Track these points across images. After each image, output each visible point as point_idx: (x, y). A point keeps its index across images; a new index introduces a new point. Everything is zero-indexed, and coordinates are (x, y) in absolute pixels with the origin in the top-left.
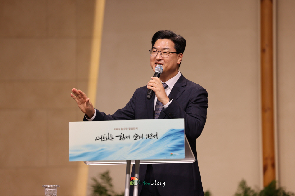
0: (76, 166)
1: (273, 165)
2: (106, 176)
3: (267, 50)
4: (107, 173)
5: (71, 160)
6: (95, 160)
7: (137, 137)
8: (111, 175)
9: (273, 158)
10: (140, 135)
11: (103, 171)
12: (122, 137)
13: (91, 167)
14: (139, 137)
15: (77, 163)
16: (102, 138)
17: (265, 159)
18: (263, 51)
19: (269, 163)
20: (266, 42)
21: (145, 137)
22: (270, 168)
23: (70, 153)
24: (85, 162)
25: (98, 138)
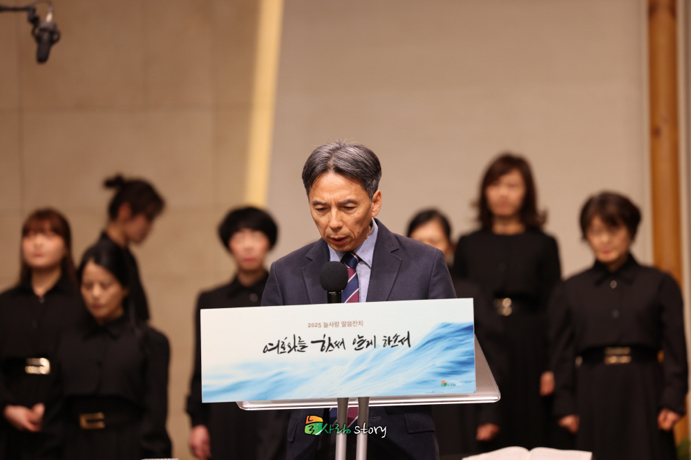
7: (361, 342)
12: (326, 345)
14: (365, 344)
16: (278, 347)
25: (270, 347)
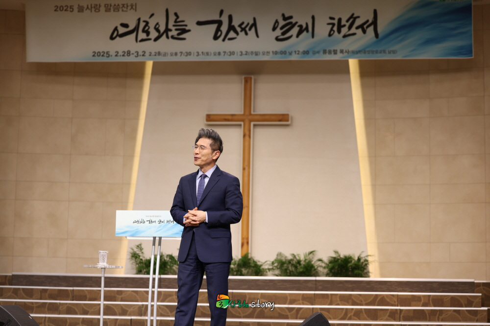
0: (120, 239)
1: (248, 243)
2: (139, 247)
3: (247, 168)
4: (140, 245)
5: (117, 235)
6: (132, 236)
8: (143, 246)
9: (248, 239)
10: (162, 220)
11: (138, 244)
13: (129, 240)
15: (121, 237)
17: (243, 239)
18: (244, 169)
19: (245, 241)
20: (246, 163)
21: (166, 222)
22: (245, 245)
23: (116, 230)
24: (126, 237)
